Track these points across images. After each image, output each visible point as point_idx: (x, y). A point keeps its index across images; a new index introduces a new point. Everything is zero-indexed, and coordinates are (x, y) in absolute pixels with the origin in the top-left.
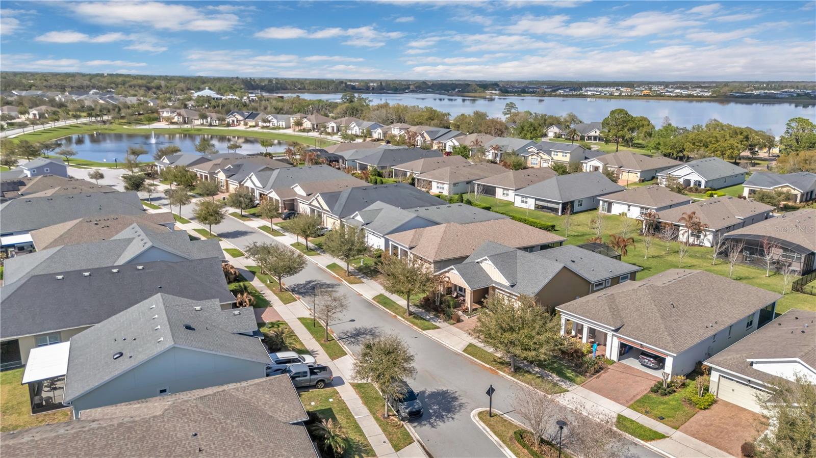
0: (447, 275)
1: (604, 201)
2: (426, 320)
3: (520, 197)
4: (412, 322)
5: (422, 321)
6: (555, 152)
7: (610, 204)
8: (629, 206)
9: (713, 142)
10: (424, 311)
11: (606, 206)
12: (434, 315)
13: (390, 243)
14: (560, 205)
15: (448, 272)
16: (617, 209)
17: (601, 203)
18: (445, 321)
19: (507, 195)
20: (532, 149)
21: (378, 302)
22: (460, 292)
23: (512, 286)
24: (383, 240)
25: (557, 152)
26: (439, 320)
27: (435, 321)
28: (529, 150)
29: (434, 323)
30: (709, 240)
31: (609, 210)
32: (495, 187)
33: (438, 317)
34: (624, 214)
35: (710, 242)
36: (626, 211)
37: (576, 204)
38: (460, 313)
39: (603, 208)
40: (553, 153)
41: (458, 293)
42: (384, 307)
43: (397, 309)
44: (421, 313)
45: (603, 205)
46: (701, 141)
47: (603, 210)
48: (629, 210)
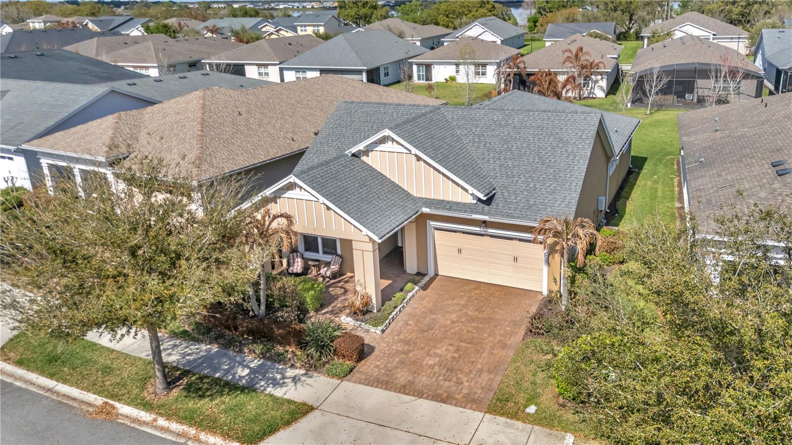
0: (274, 209)
1: (418, 65)
2: (243, 389)
3: (293, 72)
4: (190, 419)
5: (228, 400)
6: (301, 26)
7: (428, 67)
8: (457, 65)
9: (466, 12)
10: (215, 348)
11: (423, 73)
12: (263, 355)
13: (44, 162)
14: (364, 74)
15: (274, 199)
16: (440, 73)
17: (415, 68)
18: (312, 367)
19: (267, 74)
20: (267, 28)
21: (20, 363)
22: (309, 255)
23: (489, 201)
24: (20, 163)
25: (305, 26)
26: (290, 373)
27: (276, 383)
28: (264, 30)
29: (278, 392)
30: (601, 88)
31: (428, 78)
32: (243, 65)
33: (280, 358)
34: (453, 79)
35: (603, 90)
36: (454, 74)
37: (382, 72)
38: (346, 321)
39: (419, 76)
40: (299, 28)
41: (306, 260)
42: (51, 376)
43: (107, 370)
44: (208, 359)
45: (419, 71)
46: (454, 12)
47: (419, 79)
48: (457, 72)
